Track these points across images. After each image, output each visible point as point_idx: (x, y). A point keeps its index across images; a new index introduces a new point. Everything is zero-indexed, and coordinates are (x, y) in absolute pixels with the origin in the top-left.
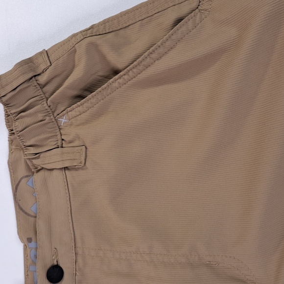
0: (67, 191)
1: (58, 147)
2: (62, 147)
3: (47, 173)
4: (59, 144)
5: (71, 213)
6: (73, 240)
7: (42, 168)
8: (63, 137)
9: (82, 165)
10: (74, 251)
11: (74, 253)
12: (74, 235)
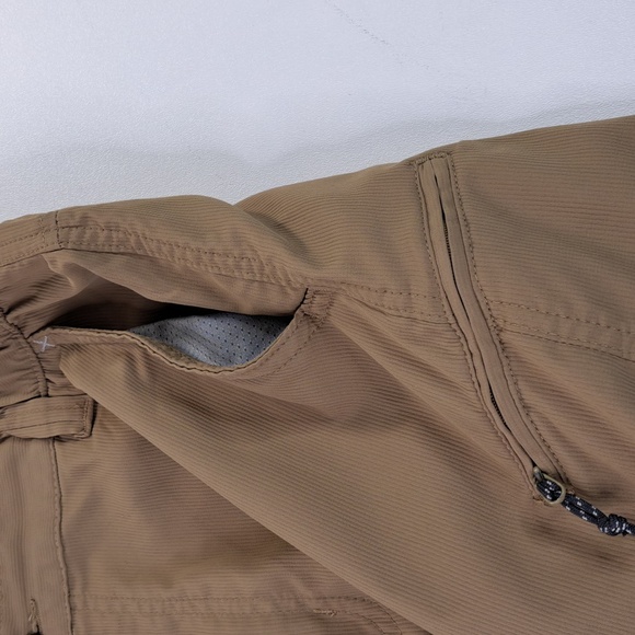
0: (56, 484)
1: (40, 396)
2: (47, 396)
3: (18, 446)
4: (41, 390)
5: (60, 529)
6: (65, 581)
7: (10, 436)
8: (48, 376)
9: (87, 435)
10: (67, 604)
11: (68, 609)
12: (67, 572)
